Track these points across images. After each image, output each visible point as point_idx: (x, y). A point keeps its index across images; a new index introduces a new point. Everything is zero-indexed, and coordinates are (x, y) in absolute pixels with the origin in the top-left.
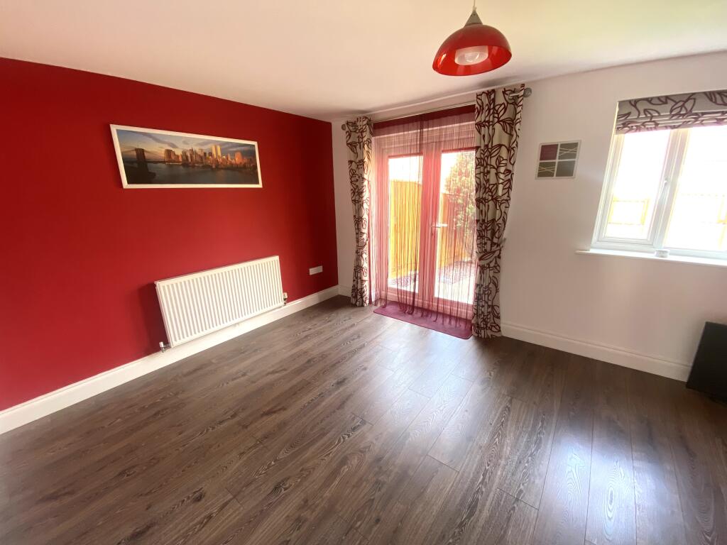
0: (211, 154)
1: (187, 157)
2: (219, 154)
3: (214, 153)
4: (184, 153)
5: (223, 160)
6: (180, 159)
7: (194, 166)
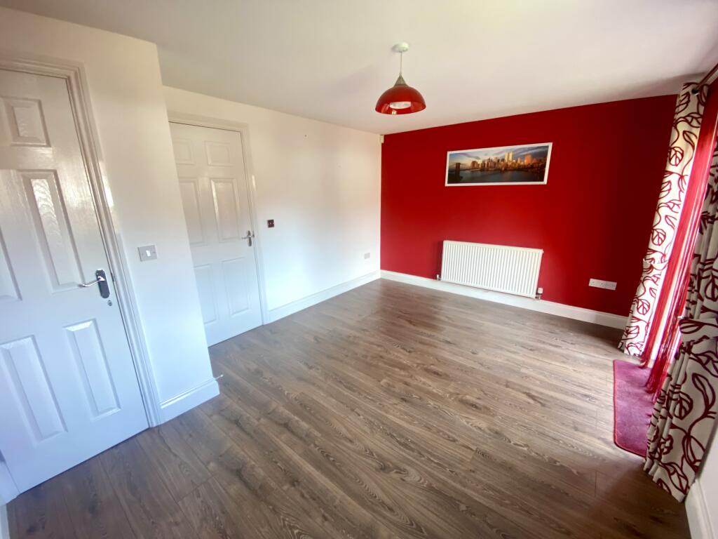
0: (503, 160)
1: (485, 164)
2: (510, 158)
3: (506, 159)
4: (484, 163)
5: (513, 163)
6: (480, 166)
7: (488, 170)
